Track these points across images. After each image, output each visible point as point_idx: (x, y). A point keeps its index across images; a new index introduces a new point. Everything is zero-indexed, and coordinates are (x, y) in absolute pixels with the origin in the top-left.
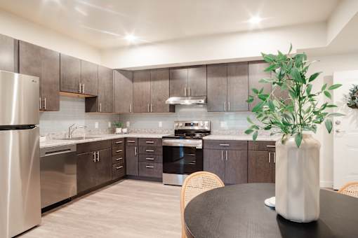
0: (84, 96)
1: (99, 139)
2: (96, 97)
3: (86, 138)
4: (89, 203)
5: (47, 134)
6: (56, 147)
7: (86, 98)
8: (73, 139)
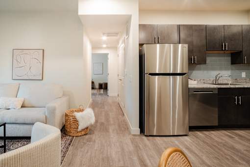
0: (230, 52)
1: (242, 86)
2: (241, 52)
3: (230, 84)
4: (227, 135)
5: (199, 80)
6: (201, 89)
7: (232, 54)
8: (218, 84)
